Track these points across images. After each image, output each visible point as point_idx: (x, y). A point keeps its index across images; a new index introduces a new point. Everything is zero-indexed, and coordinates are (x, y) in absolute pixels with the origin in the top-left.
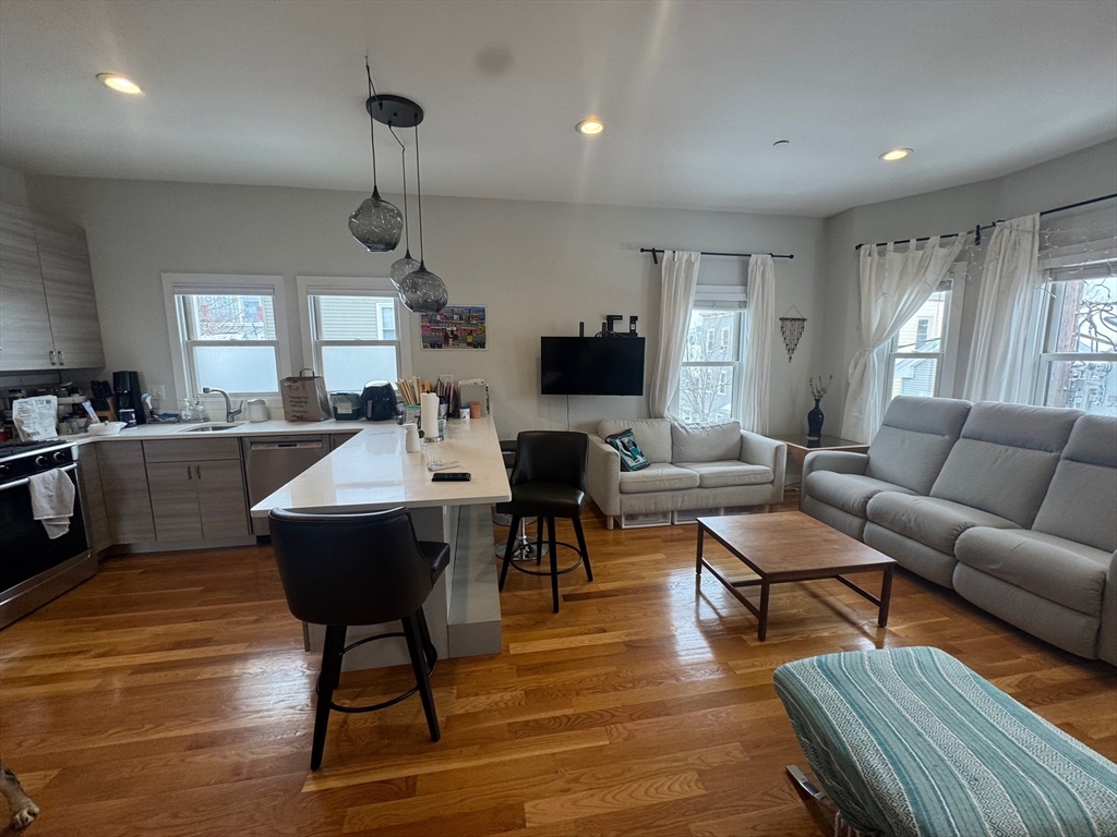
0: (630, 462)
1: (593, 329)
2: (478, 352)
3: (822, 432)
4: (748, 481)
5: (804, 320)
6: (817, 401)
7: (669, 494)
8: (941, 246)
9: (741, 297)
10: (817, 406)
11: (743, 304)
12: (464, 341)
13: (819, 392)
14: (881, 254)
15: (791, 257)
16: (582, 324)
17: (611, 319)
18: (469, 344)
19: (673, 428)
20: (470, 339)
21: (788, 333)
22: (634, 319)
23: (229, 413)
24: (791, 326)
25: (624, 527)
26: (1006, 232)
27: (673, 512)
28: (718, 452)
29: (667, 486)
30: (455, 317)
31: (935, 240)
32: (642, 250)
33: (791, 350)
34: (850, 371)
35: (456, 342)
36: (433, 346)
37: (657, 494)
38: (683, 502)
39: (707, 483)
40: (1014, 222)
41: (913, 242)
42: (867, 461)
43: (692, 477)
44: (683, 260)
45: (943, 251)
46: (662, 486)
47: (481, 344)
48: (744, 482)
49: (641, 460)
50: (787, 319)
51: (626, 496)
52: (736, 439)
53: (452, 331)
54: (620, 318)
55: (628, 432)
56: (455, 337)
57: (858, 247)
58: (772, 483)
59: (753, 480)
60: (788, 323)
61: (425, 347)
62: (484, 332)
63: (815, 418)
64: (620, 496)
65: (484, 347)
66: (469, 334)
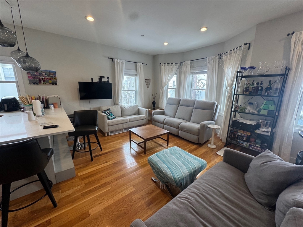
0: (110, 117)
1: (96, 80)
2: (54, 86)
3: (156, 106)
5: (150, 80)
6: (154, 99)
7: (121, 124)
9: (136, 73)
10: (154, 100)
11: (136, 75)
12: (48, 82)
13: (154, 97)
14: (165, 66)
15: (147, 64)
16: (92, 78)
17: (101, 77)
18: (50, 83)
19: (121, 108)
20: (50, 82)
21: (147, 83)
22: (108, 78)
24: (147, 81)
26: (185, 64)
27: (123, 129)
28: (133, 113)
30: (43, 74)
31: (174, 64)
32: (109, 58)
33: (148, 87)
34: (160, 92)
35: (44, 82)
36: (34, 83)
38: (125, 126)
39: (131, 121)
40: (186, 62)
41: (170, 64)
42: (164, 112)
43: (127, 119)
44: (121, 62)
45: (175, 66)
46: (119, 123)
47: (55, 83)
49: (113, 116)
51: (110, 127)
52: (137, 109)
54: (104, 77)
55: (109, 109)
56: (44, 81)
57: (160, 64)
58: (146, 119)
59: (141, 119)
61: (30, 84)
62: (56, 79)
63: (154, 103)
64: (108, 127)
65: (57, 84)
66: (50, 80)
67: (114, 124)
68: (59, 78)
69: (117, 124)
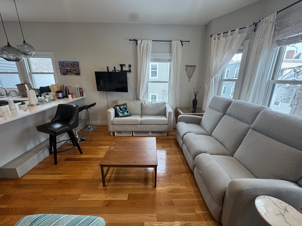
0: (121, 114)
1: (118, 69)
2: (78, 76)
3: (197, 107)
4: (158, 123)
5: (195, 66)
6: (196, 96)
7: (129, 126)
8: (239, 33)
9: (169, 58)
10: (195, 98)
11: (170, 60)
13: (196, 93)
14: (219, 39)
15: (189, 41)
16: (108, 67)
17: (122, 66)
18: (75, 74)
19: (142, 104)
20: (75, 72)
21: (188, 71)
22: (130, 66)
23: (7, 94)
24: (190, 68)
25: (116, 135)
26: (264, 23)
27: (132, 132)
28: (156, 112)
29: (128, 123)
30: (70, 65)
31: (237, 30)
32: (130, 40)
33: (190, 78)
34: (206, 86)
35: (71, 73)
36: (64, 74)
37: (125, 125)
38: (134, 129)
39: (142, 123)
40: (267, 18)
41: (230, 32)
42: (201, 119)
43: (138, 121)
44: (146, 44)
45: (239, 35)
46: (126, 123)
47: (78, 74)
48: (156, 123)
49: (126, 113)
50: (188, 66)
51: (114, 126)
52: (163, 108)
53: (69, 70)
54: (124, 65)
55: (125, 104)
56: (70, 72)
57: (211, 36)
58: (167, 124)
59: (160, 123)
60: (189, 67)
61: (61, 75)
62: (79, 70)
63: (195, 102)
64: (112, 125)
65: (80, 75)
66: (74, 71)
67: (118, 124)
68: (82, 68)
69: (122, 124)
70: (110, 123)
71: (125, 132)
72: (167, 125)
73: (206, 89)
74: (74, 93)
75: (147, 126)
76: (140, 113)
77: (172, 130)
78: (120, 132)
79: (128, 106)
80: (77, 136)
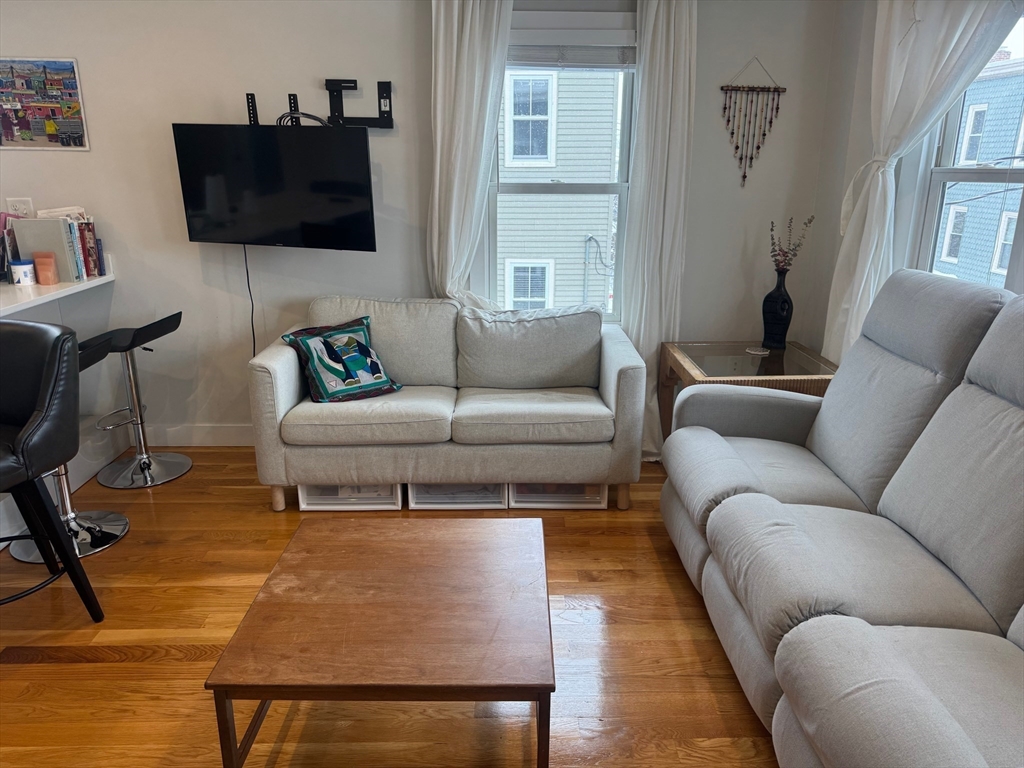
0: (333, 384)
1: (316, 107)
2: (70, 153)
4: (554, 435)
5: (778, 91)
6: (782, 273)
7: (384, 450)
9: (623, 39)
10: (781, 284)
12: (41, 131)
13: (785, 254)
16: (251, 98)
17: (336, 89)
18: (53, 138)
19: (458, 321)
20: (51, 128)
21: (739, 120)
22: (385, 90)
24: (747, 103)
25: (303, 506)
27: (405, 488)
28: (544, 370)
30: (19, 82)
33: (746, 160)
34: (844, 208)
35: (27, 134)
38: (416, 468)
47: (72, 137)
48: (545, 437)
49: (365, 378)
50: (737, 89)
51: (297, 451)
52: (586, 345)
53: (16, 111)
54: (352, 85)
55: (359, 323)
56: (24, 124)
58: (611, 441)
59: (565, 434)
60: (741, 99)
62: (79, 112)
63: (777, 310)
64: (284, 449)
65: (82, 144)
66: (48, 118)
67: (321, 438)
68: (95, 103)
70: (270, 434)
71: (357, 488)
72: (608, 448)
73: (847, 232)
74: (48, 256)
75: (488, 451)
76: (448, 373)
77: (637, 474)
78: (328, 490)
79: (381, 332)
80: (72, 515)
